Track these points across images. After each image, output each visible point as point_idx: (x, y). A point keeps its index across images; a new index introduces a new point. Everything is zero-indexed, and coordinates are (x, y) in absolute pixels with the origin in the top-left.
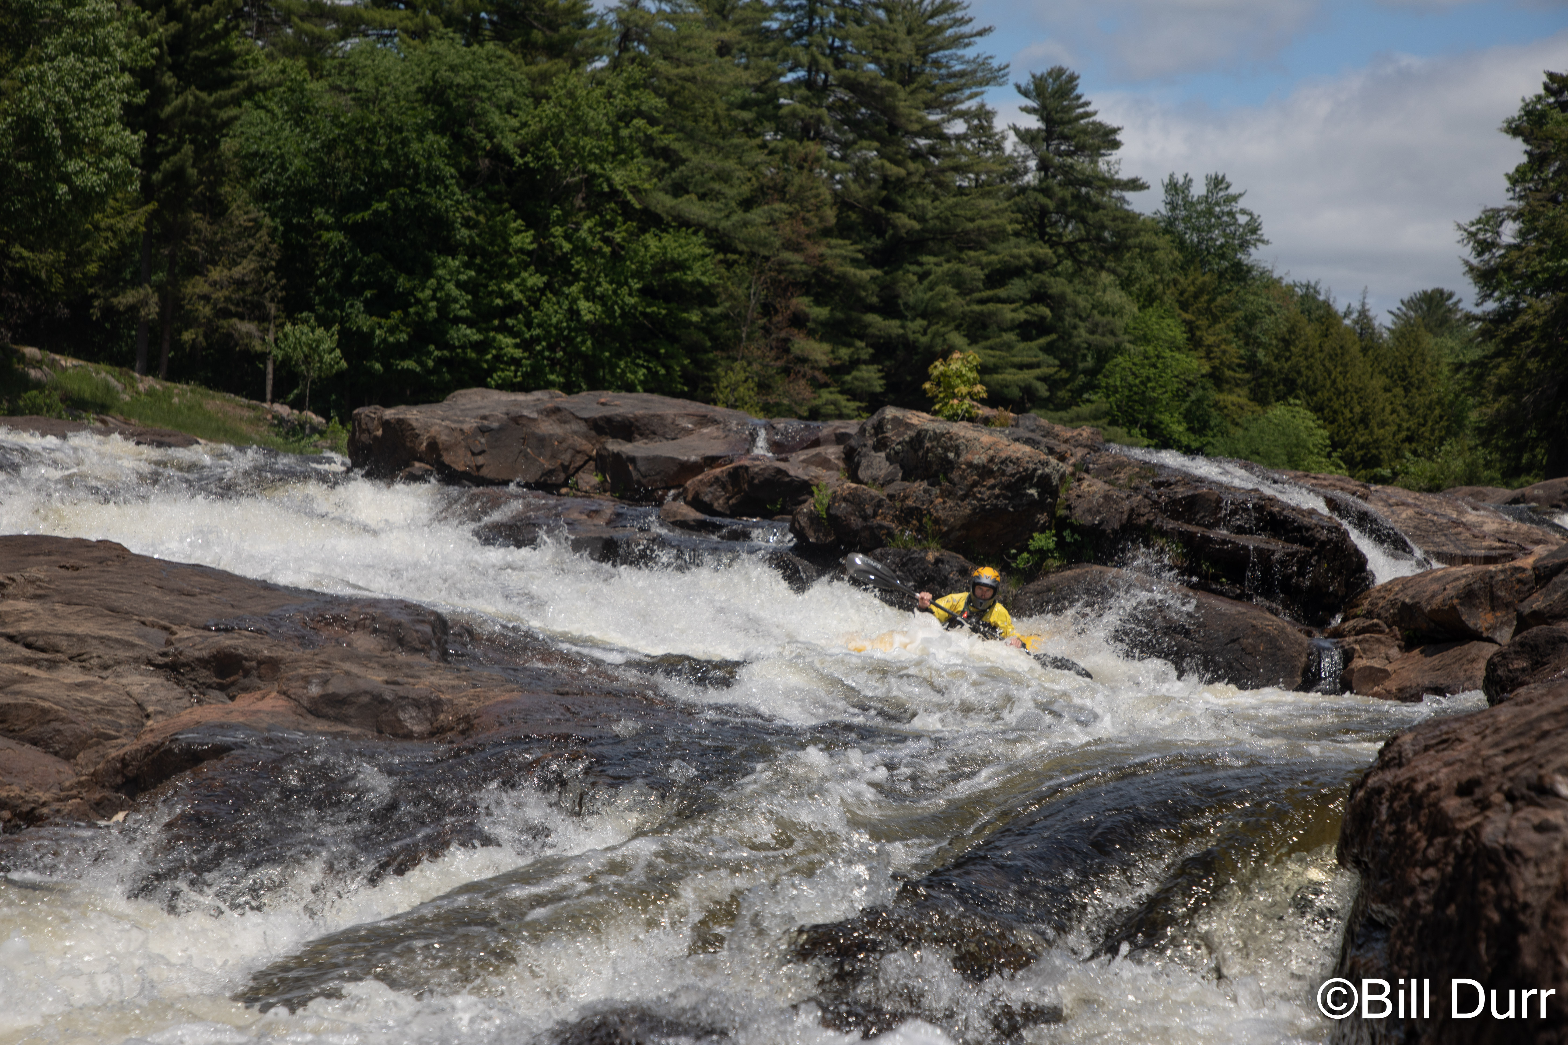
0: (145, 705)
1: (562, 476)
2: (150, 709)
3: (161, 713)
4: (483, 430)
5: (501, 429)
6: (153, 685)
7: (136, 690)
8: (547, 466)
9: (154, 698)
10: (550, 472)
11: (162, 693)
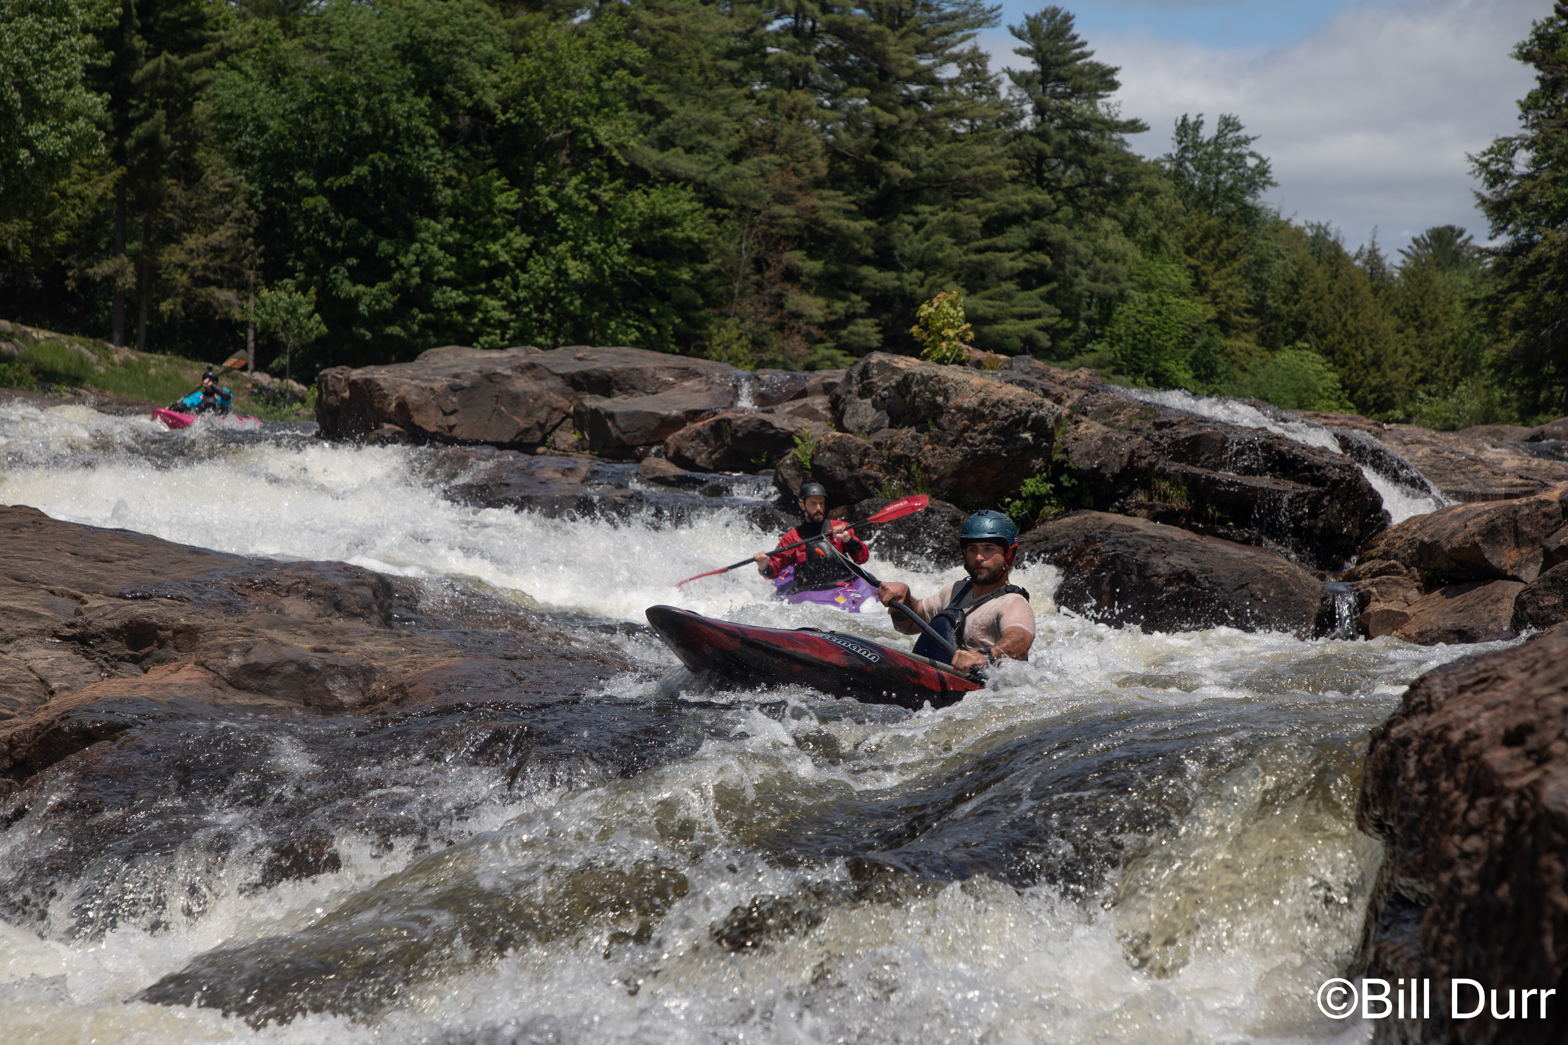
0: (49, 681)
1: (538, 435)
2: (55, 685)
3: (67, 688)
4: (454, 389)
5: (474, 387)
6: (58, 659)
7: (40, 665)
8: (523, 424)
9: (59, 673)
10: (527, 431)
11: (68, 668)
